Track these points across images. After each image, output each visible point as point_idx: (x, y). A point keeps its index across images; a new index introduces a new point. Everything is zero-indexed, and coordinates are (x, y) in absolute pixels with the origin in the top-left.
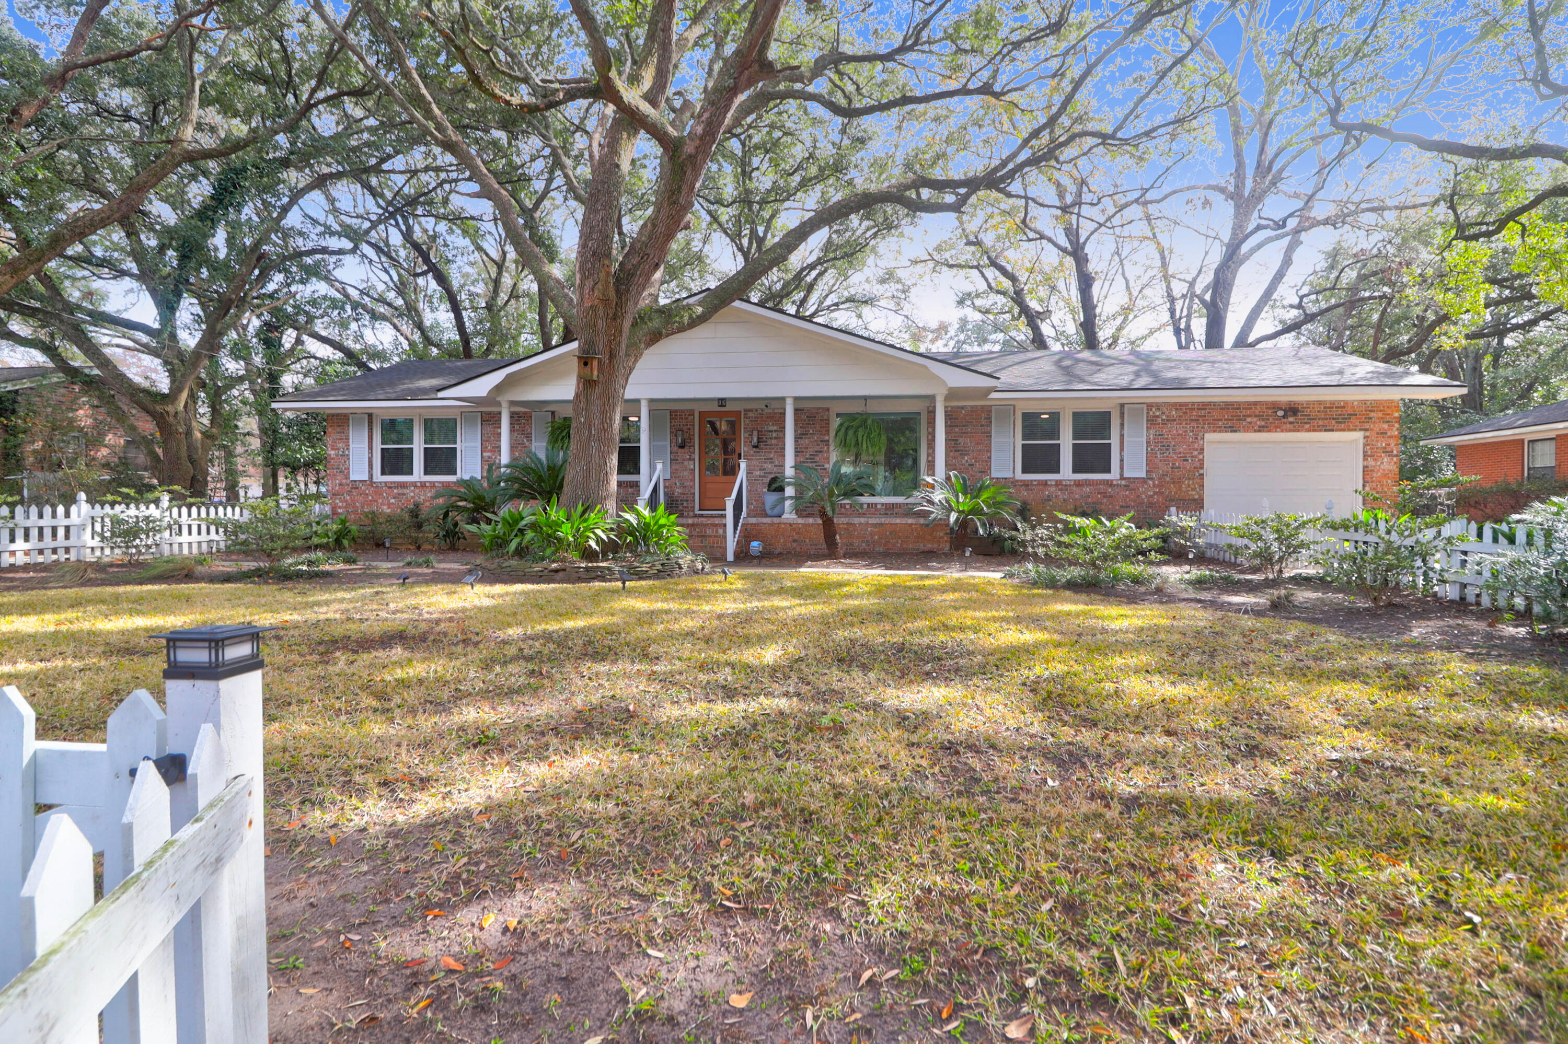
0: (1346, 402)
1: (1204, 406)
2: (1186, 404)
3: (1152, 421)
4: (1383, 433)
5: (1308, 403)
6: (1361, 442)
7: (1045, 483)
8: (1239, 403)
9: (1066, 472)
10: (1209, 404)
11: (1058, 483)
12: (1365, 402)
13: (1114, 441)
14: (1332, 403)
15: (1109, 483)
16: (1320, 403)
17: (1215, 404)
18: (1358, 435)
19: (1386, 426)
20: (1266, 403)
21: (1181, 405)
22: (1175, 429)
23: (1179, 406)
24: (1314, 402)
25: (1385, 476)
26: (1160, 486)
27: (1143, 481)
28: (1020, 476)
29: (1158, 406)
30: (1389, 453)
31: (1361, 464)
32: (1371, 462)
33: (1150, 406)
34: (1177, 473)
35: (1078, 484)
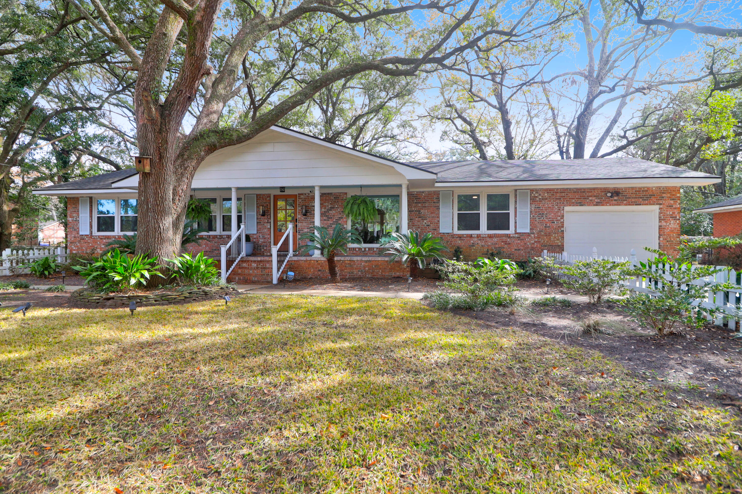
0: (648, 188)
1: (564, 190)
2: (553, 190)
3: (533, 200)
4: (671, 206)
5: (626, 188)
6: (658, 211)
7: (471, 236)
8: (584, 189)
9: (483, 229)
10: (567, 189)
11: (478, 236)
12: (659, 188)
13: (511, 211)
14: (640, 188)
15: (508, 236)
16: (633, 188)
17: (570, 189)
18: (656, 208)
19: (672, 202)
20: (601, 189)
21: (550, 190)
22: (547, 204)
23: (549, 191)
24: (629, 188)
25: (672, 231)
26: (538, 238)
27: (528, 235)
28: (456, 232)
29: (537, 191)
30: (674, 218)
31: (657, 224)
32: (664, 223)
33: (532, 191)
34: (548, 230)
35: (490, 236)
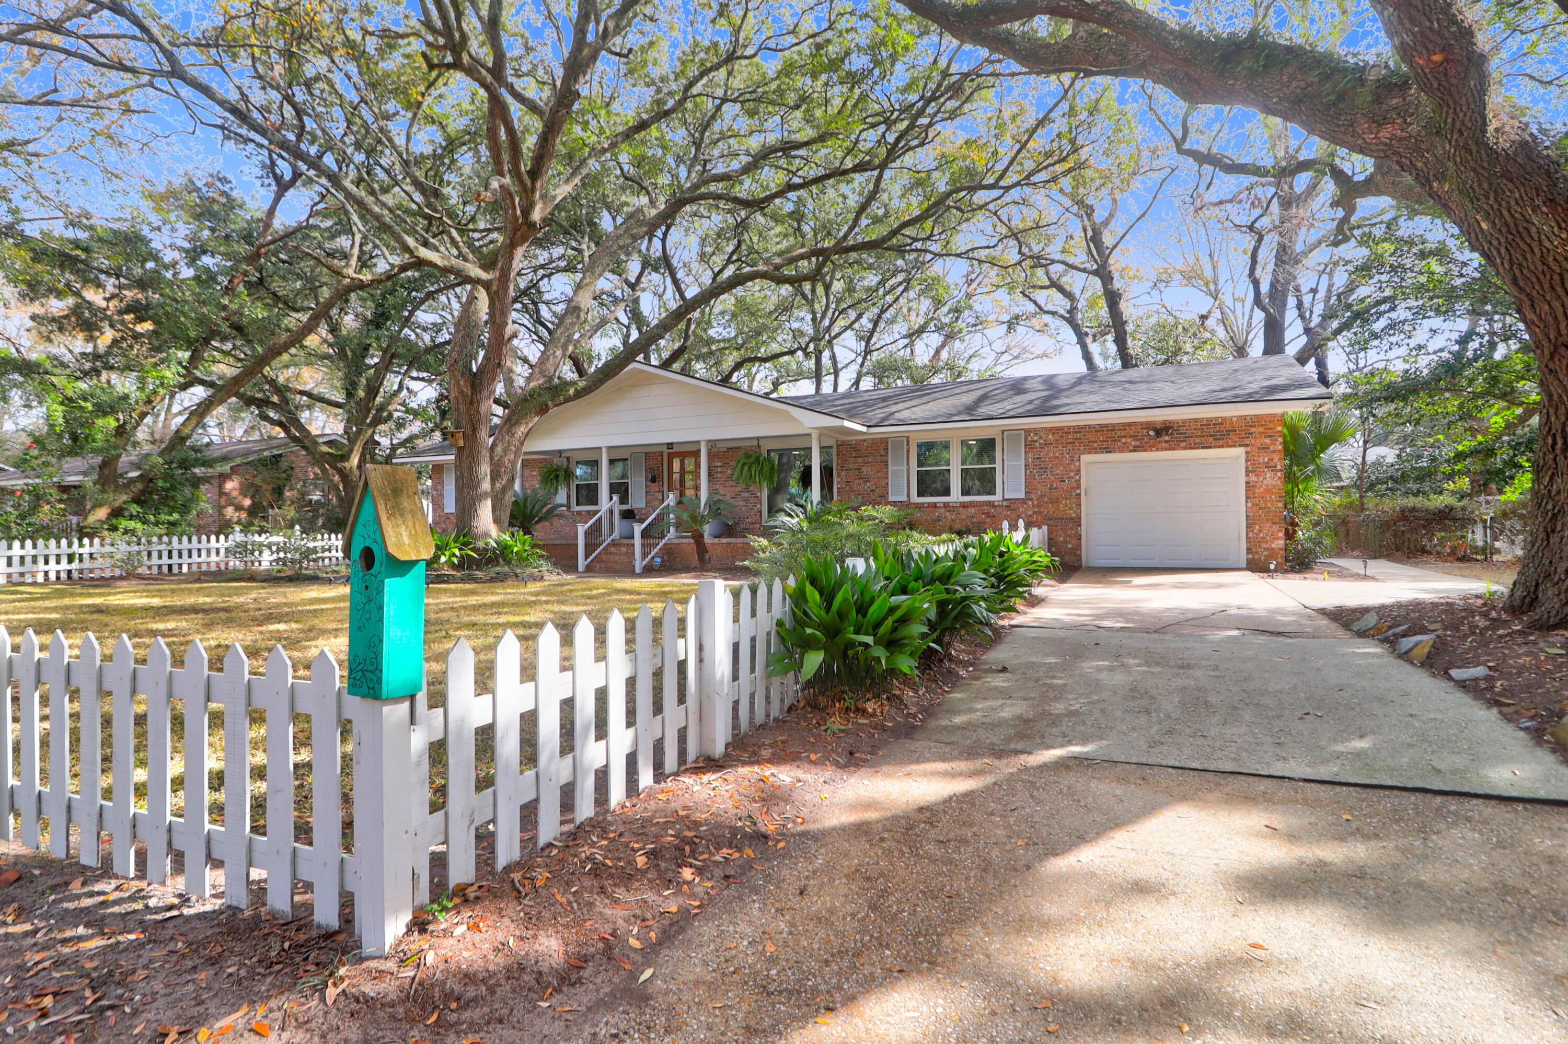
0: (1224, 419)
1: (1079, 429)
2: (1062, 429)
3: (1029, 446)
4: (1265, 448)
5: (1184, 421)
6: (1244, 456)
7: (935, 505)
8: (1113, 425)
9: (956, 495)
10: (1084, 427)
11: (946, 505)
12: (1245, 417)
13: (998, 465)
14: (1209, 420)
15: (991, 504)
16: (1196, 420)
17: (1090, 426)
18: (1240, 452)
19: (1268, 441)
20: (1141, 423)
21: (1058, 429)
22: (1053, 452)
23: (1055, 430)
24: (1190, 420)
25: (1268, 491)
26: (1039, 506)
27: (1023, 501)
28: (915, 499)
29: (1036, 431)
30: (1273, 468)
31: (1243, 479)
32: (1253, 478)
33: (1028, 432)
34: (1055, 494)
35: (964, 505)
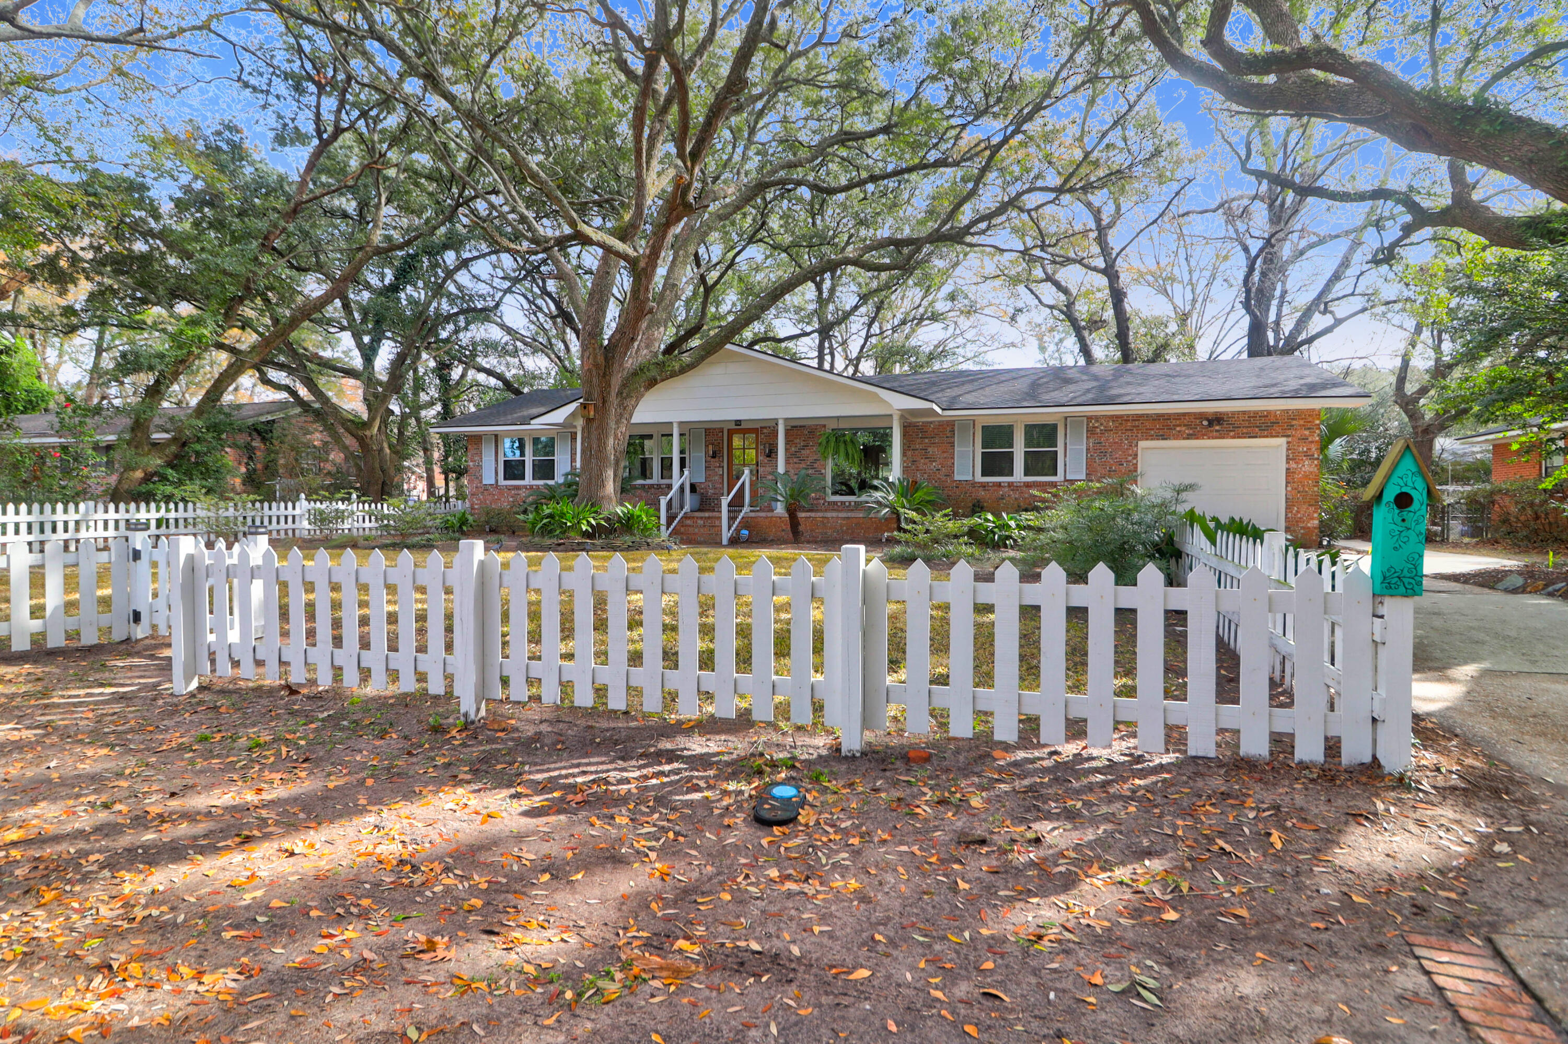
0: (1269, 412)
1: (1138, 417)
2: (1122, 416)
3: (1091, 432)
4: (1304, 439)
5: (1233, 413)
6: (1285, 446)
7: (999, 485)
8: (1169, 415)
9: (1019, 474)
10: (1143, 415)
11: (1010, 485)
12: (1287, 411)
13: (1060, 449)
14: (1256, 412)
15: (1055, 485)
16: (1244, 413)
17: (1148, 415)
18: (1282, 441)
19: (1307, 433)
20: (1195, 414)
21: (1118, 417)
22: (1112, 437)
23: (1115, 418)
24: (1240, 413)
25: (1306, 477)
28: (979, 478)
29: (1097, 418)
30: (1311, 457)
31: (1284, 466)
32: (1293, 465)
33: (1089, 418)
35: (1028, 485)
